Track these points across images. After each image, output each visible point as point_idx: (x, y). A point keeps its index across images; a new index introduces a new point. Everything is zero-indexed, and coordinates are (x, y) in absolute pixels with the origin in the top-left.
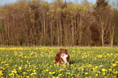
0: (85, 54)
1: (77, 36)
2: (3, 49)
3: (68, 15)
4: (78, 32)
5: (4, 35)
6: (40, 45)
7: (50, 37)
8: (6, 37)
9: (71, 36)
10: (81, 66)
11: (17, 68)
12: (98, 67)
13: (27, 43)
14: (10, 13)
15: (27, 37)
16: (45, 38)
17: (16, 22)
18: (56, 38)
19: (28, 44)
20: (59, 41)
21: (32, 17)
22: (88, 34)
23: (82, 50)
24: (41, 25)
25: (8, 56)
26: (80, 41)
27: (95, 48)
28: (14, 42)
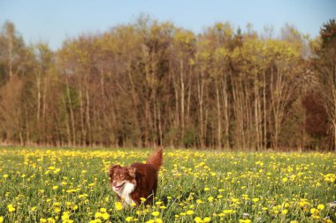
0: (289, 170)
1: (268, 123)
2: (74, 155)
3: (244, 67)
4: (272, 111)
5: (75, 118)
6: (170, 145)
7: (196, 126)
8: (80, 123)
9: (254, 123)
10: (278, 203)
11: (110, 205)
12: (325, 208)
13: (135, 139)
14: (92, 60)
15: (137, 123)
16: (183, 126)
17: (108, 84)
18: (213, 126)
19: (140, 142)
20: (219, 136)
21: (151, 72)
22: (297, 118)
23: (281, 161)
24: (174, 94)
25: (86, 174)
26: (276, 137)
27: (316, 154)
28: (103, 136)
